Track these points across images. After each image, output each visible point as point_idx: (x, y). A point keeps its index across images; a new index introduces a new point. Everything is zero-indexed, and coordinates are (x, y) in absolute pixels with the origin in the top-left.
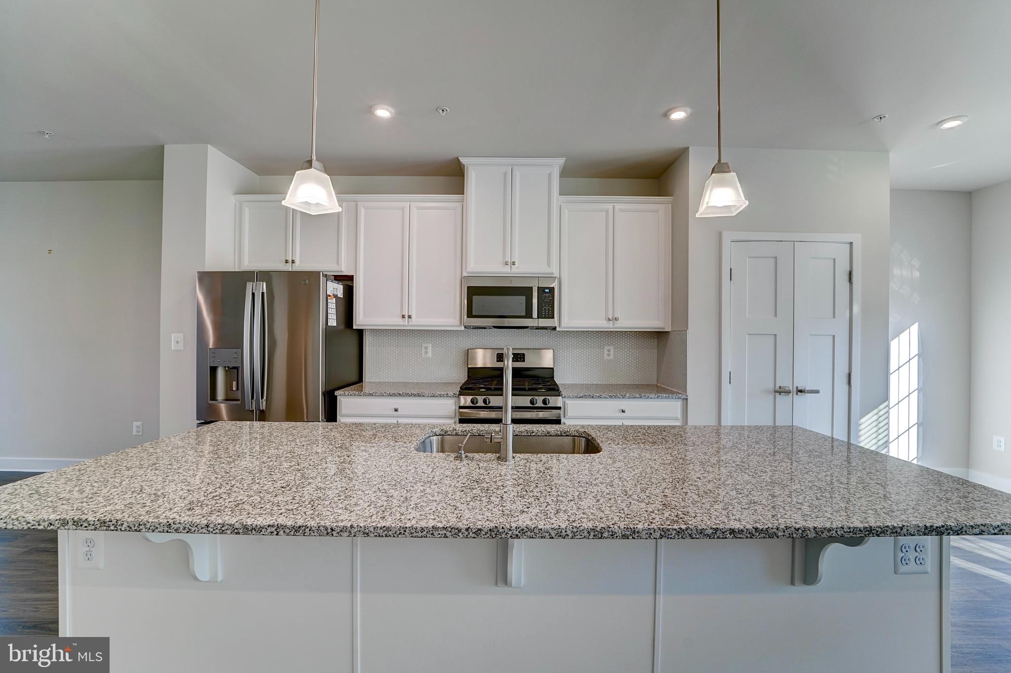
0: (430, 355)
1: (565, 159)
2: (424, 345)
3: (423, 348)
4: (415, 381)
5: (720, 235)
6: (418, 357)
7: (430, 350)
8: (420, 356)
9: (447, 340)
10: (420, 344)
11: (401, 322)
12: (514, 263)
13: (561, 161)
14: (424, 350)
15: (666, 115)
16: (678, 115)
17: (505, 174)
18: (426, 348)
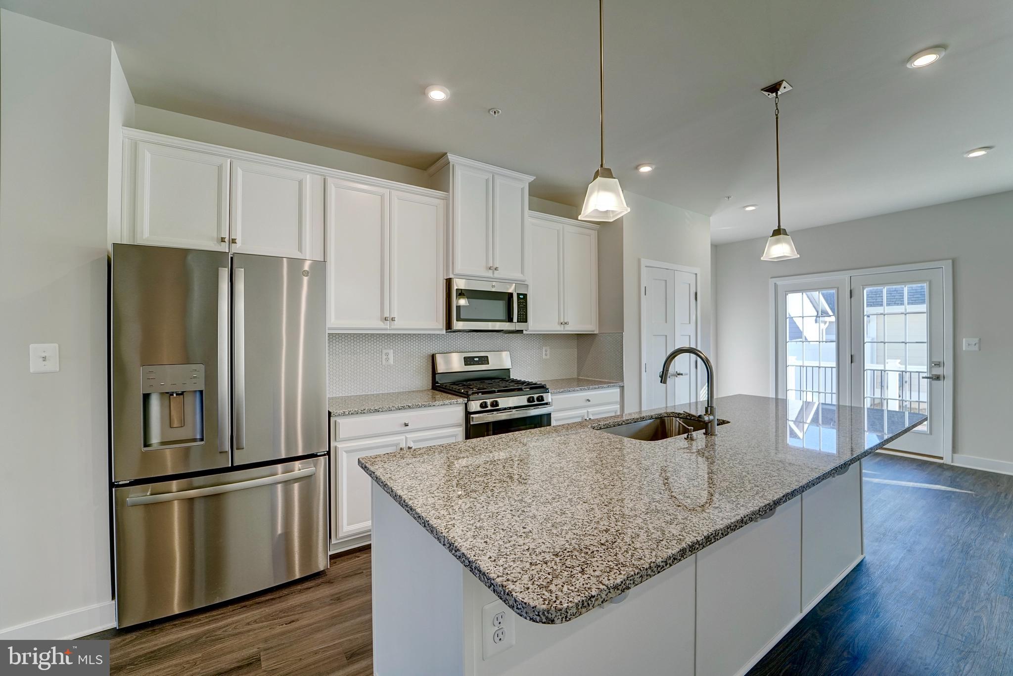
0: (391, 361)
1: (535, 177)
2: (385, 351)
3: (384, 355)
4: (375, 393)
5: (639, 261)
6: (378, 364)
7: (391, 356)
8: (381, 363)
9: (409, 345)
10: (380, 350)
11: (381, 325)
12: (496, 269)
13: (532, 179)
14: (384, 357)
15: (637, 168)
16: (645, 169)
17: (487, 180)
18: (387, 354)
